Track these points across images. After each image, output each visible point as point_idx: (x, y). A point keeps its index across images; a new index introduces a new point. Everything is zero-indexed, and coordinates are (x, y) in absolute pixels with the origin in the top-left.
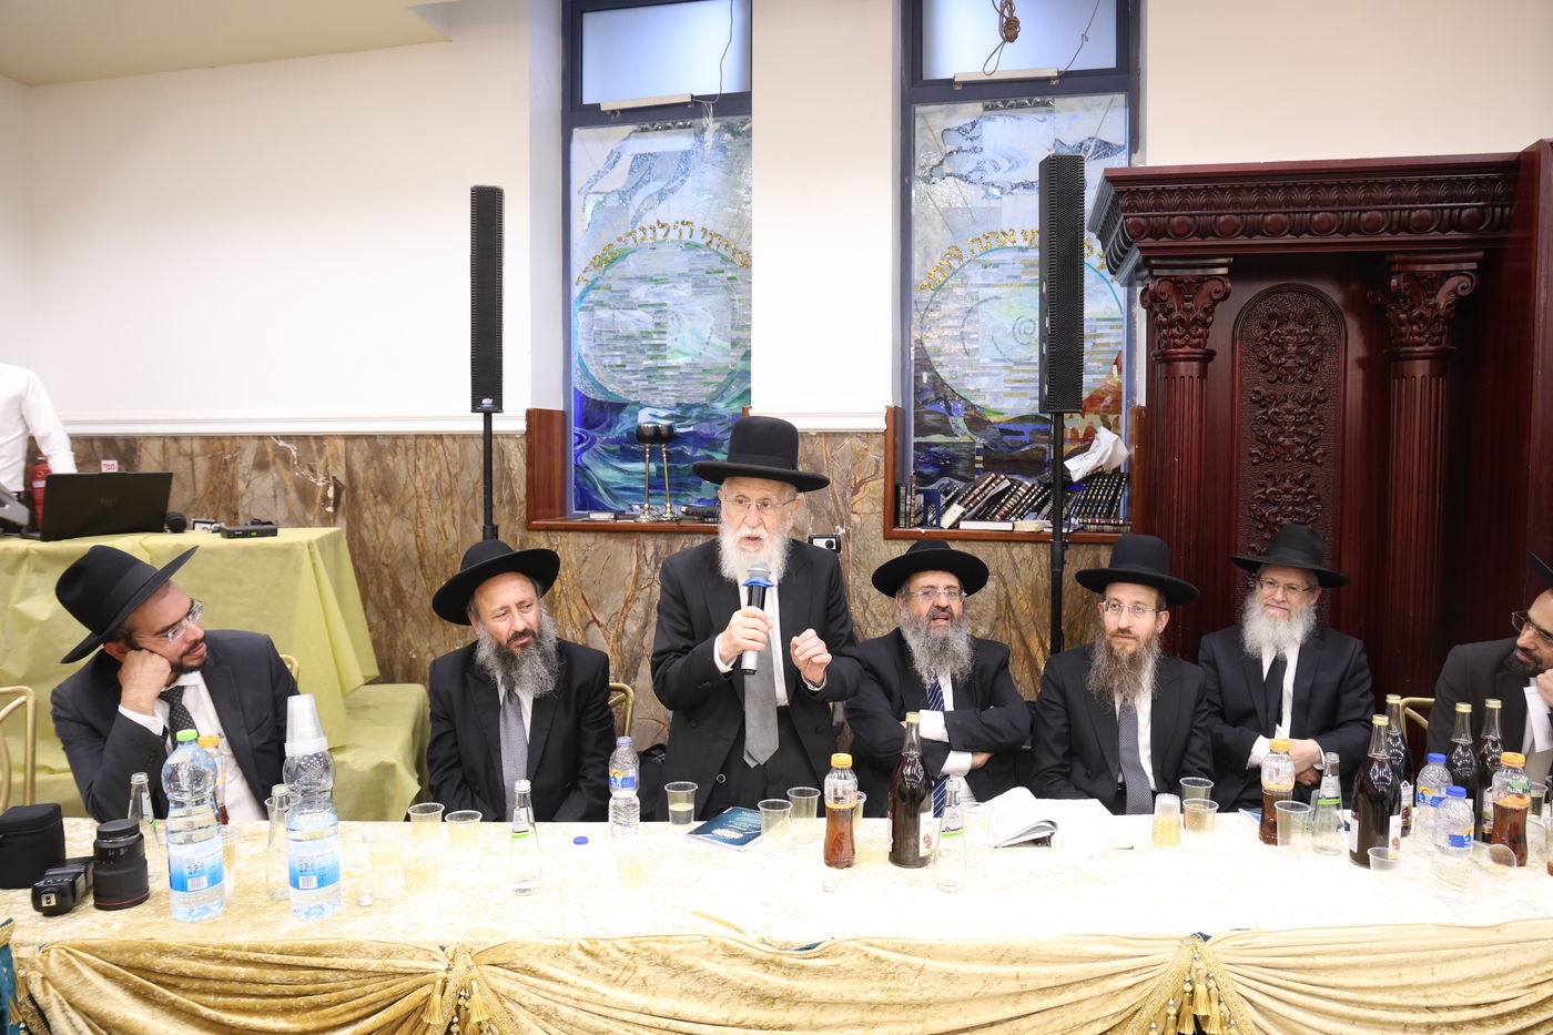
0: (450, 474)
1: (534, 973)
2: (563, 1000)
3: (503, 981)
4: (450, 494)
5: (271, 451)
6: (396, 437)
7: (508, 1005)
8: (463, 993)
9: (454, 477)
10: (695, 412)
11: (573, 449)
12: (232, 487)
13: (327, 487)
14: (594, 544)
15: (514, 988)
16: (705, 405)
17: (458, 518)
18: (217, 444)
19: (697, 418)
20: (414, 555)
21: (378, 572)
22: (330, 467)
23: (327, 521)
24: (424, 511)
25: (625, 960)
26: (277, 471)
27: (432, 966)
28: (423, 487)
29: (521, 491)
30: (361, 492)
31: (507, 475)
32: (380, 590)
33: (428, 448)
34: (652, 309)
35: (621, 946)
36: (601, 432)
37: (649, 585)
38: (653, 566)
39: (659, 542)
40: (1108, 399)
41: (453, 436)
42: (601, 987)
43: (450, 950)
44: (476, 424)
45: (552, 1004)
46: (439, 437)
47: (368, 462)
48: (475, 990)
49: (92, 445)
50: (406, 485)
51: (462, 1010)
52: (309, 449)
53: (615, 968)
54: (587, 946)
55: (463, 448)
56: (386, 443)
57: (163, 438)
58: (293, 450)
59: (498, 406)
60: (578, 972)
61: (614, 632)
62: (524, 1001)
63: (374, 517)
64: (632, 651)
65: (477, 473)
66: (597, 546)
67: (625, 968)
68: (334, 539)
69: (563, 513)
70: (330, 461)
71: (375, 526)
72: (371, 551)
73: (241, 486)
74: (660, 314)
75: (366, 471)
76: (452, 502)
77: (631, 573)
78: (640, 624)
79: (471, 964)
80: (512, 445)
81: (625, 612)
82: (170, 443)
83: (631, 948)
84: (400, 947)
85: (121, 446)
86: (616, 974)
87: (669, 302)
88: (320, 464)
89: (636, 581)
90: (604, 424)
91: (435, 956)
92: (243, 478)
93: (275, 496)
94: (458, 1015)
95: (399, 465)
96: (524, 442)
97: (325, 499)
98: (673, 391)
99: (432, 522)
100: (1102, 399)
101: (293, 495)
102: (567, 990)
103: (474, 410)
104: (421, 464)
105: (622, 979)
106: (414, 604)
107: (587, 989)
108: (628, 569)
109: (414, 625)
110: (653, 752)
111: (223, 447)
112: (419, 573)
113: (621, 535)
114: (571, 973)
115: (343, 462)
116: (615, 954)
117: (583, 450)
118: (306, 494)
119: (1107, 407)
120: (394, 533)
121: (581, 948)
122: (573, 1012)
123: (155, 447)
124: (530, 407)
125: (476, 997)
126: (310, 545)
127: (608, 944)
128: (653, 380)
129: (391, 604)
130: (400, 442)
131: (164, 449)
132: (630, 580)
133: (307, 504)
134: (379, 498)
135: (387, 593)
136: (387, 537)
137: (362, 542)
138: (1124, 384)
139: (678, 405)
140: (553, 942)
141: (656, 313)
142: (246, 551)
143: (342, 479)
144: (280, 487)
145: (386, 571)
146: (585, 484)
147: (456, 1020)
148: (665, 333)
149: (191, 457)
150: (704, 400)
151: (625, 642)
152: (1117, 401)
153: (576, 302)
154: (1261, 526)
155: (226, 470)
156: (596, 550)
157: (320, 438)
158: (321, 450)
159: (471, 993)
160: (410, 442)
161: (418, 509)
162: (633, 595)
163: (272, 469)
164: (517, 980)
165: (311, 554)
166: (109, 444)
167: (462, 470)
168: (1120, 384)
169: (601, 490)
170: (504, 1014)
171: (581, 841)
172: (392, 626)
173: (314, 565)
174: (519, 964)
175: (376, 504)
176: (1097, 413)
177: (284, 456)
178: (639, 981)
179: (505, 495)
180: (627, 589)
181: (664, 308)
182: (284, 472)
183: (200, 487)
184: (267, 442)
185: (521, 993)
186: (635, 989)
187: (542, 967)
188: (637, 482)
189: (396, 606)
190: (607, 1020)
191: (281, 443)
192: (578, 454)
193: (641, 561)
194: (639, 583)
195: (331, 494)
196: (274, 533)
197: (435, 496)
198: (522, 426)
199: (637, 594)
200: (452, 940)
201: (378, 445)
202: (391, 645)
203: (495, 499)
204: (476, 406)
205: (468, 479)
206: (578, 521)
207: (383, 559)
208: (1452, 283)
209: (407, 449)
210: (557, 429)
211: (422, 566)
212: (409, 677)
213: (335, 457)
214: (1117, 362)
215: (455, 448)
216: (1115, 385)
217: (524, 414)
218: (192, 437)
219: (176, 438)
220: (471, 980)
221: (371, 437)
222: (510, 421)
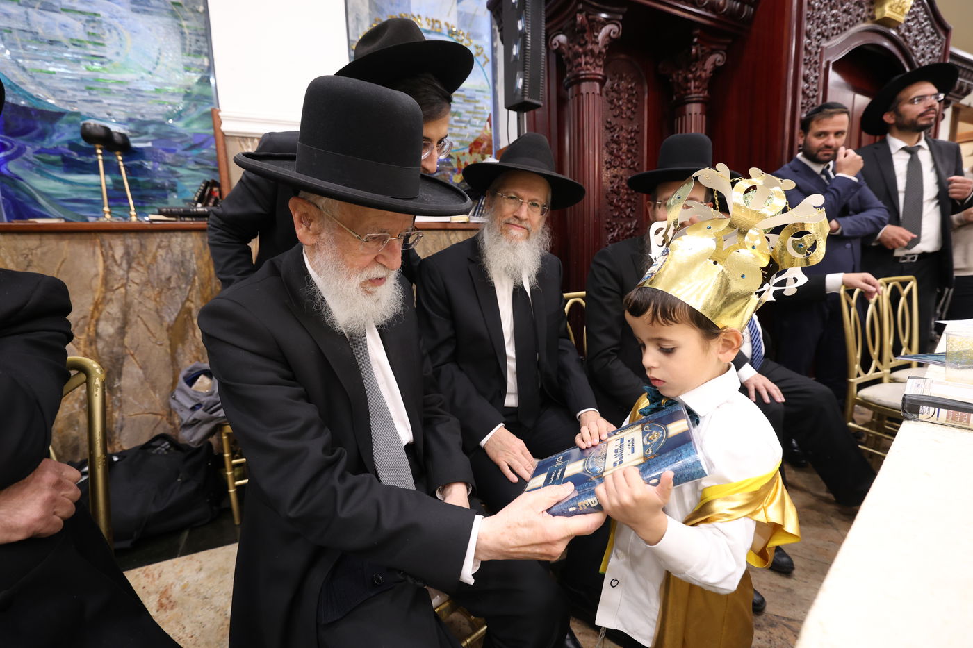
10: (151, 129)
14: (40, 246)
16: (162, 123)
19: (154, 134)
34: (84, 18)
36: (32, 140)
37: (124, 285)
38: (125, 265)
39: (129, 241)
40: (485, 144)
61: (84, 337)
64: (112, 352)
66: (45, 249)
74: (92, 24)
77: (96, 275)
78: (118, 324)
81: (96, 315)
87: (103, 14)
89: (106, 282)
90: (34, 134)
98: (121, 106)
100: (481, 144)
108: (93, 271)
110: (154, 444)
113: (78, 236)
119: (484, 149)
128: (94, 92)
132: (98, 283)
138: (493, 134)
139: (130, 120)
141: (87, 21)
148: (102, 45)
150: (160, 118)
151: (100, 345)
152: (490, 146)
154: (612, 208)
156: (44, 254)
162: (104, 298)
168: (491, 135)
169: (42, 201)
176: (479, 153)
180: (94, 291)
181: (97, 18)
188: (90, 194)
193: (109, 262)
194: (110, 284)
199: (109, 295)
208: (711, 59)
214: (489, 120)
216: (488, 135)
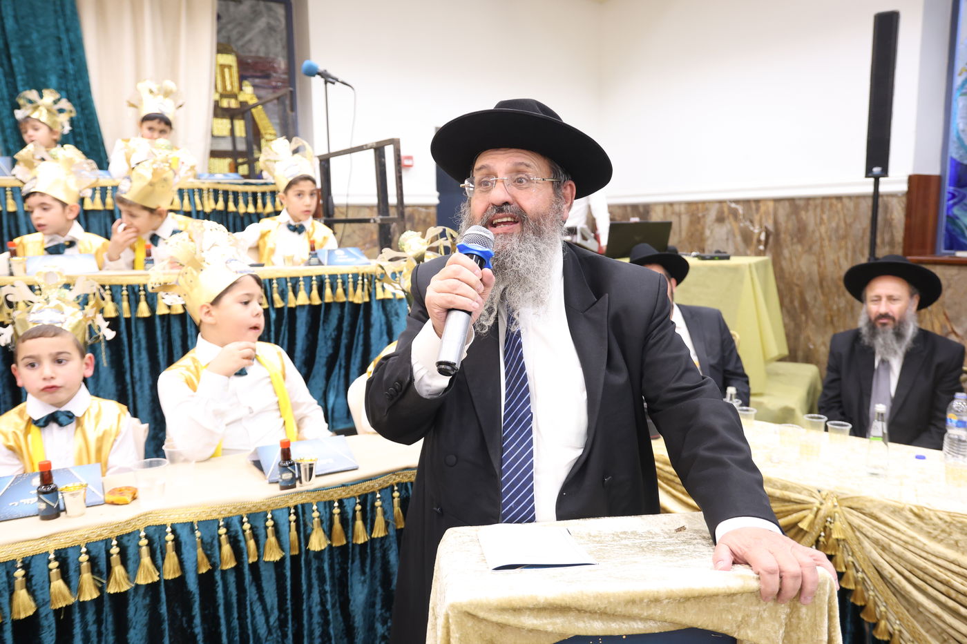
0: (845, 222)
1: (877, 519)
2: (895, 540)
3: (856, 519)
4: (845, 237)
5: (726, 211)
6: (808, 199)
7: (858, 534)
8: (829, 519)
9: (848, 226)
11: (946, 203)
12: (702, 233)
13: (760, 233)
15: (863, 524)
17: (850, 254)
18: (694, 207)
20: (816, 278)
21: (791, 290)
22: (764, 220)
23: (759, 253)
24: (825, 249)
25: (944, 526)
26: (730, 223)
27: (812, 500)
28: (826, 232)
29: (899, 235)
30: (782, 236)
31: (889, 223)
32: (792, 302)
33: (831, 205)
35: (942, 516)
41: (850, 197)
42: (923, 539)
43: (824, 493)
44: (867, 187)
45: (887, 541)
46: (839, 198)
47: (788, 216)
48: (837, 518)
49: (626, 210)
50: (813, 232)
51: (828, 529)
52: (750, 208)
53: (935, 529)
54: (915, 510)
55: (857, 207)
56: (802, 203)
57: (664, 204)
58: (740, 209)
59: (885, 172)
60: (907, 525)
62: (869, 534)
63: (790, 253)
65: (866, 222)
67: (943, 531)
68: (765, 264)
69: (933, 252)
70: (763, 216)
71: (791, 259)
72: (787, 275)
73: (707, 233)
75: (787, 222)
76: (846, 243)
79: (836, 504)
80: (894, 201)
82: (668, 208)
83: (948, 519)
84: (794, 485)
85: (641, 209)
86: (935, 533)
88: (756, 218)
91: (814, 495)
92: (709, 228)
93: (727, 239)
94: (825, 531)
95: (810, 218)
96: (904, 199)
97: (759, 241)
99: (830, 256)
101: (739, 238)
102: (899, 535)
103: (867, 176)
104: (825, 217)
105: (940, 537)
106: (815, 311)
107: (912, 538)
109: (813, 326)
111: (698, 209)
112: (819, 291)
114: (903, 525)
115: (772, 217)
116: (936, 520)
117: (955, 204)
118: (747, 237)
120: (803, 264)
121: (911, 511)
122: (901, 550)
123: (659, 210)
124: (911, 172)
125: (838, 523)
126: (750, 266)
127: (931, 513)
129: (798, 311)
130: (811, 202)
131: (665, 210)
133: (748, 242)
134: (795, 240)
135: (796, 304)
136: (799, 267)
137: (782, 270)
140: (892, 503)
142: (712, 268)
143: (771, 227)
144: (731, 233)
145: (796, 289)
146: (954, 230)
147: (823, 534)
149: (679, 215)
153: (958, 89)
155: (699, 223)
157: (757, 201)
158: (758, 209)
159: (834, 520)
160: (818, 202)
161: (822, 246)
163: (727, 222)
164: (865, 520)
165: (751, 272)
166: (635, 208)
167: (855, 220)
170: (855, 539)
171: (919, 457)
172: (798, 326)
173: (752, 279)
174: (867, 511)
175: (792, 244)
177: (734, 213)
178: (952, 542)
179: (887, 238)
182: (733, 223)
183: (684, 234)
184: (724, 205)
185: (867, 528)
186: (949, 546)
187: (884, 516)
189: (802, 313)
190: (926, 561)
191: (733, 205)
192: (950, 208)
195: (763, 237)
196: (728, 258)
197: (834, 238)
198: (904, 187)
200: (826, 487)
201: (795, 205)
202: (797, 338)
203: (879, 241)
204: (868, 173)
205: (859, 226)
206: (946, 258)
207: (795, 281)
209: (816, 207)
210: (933, 189)
211: (822, 286)
212: (808, 359)
213: (767, 213)
215: (850, 205)
217: (906, 178)
218: (680, 203)
219: (671, 204)
220: (835, 512)
221: (791, 200)
222: (895, 183)
